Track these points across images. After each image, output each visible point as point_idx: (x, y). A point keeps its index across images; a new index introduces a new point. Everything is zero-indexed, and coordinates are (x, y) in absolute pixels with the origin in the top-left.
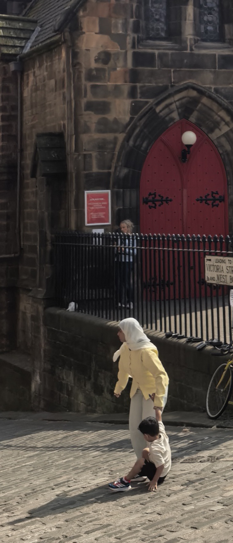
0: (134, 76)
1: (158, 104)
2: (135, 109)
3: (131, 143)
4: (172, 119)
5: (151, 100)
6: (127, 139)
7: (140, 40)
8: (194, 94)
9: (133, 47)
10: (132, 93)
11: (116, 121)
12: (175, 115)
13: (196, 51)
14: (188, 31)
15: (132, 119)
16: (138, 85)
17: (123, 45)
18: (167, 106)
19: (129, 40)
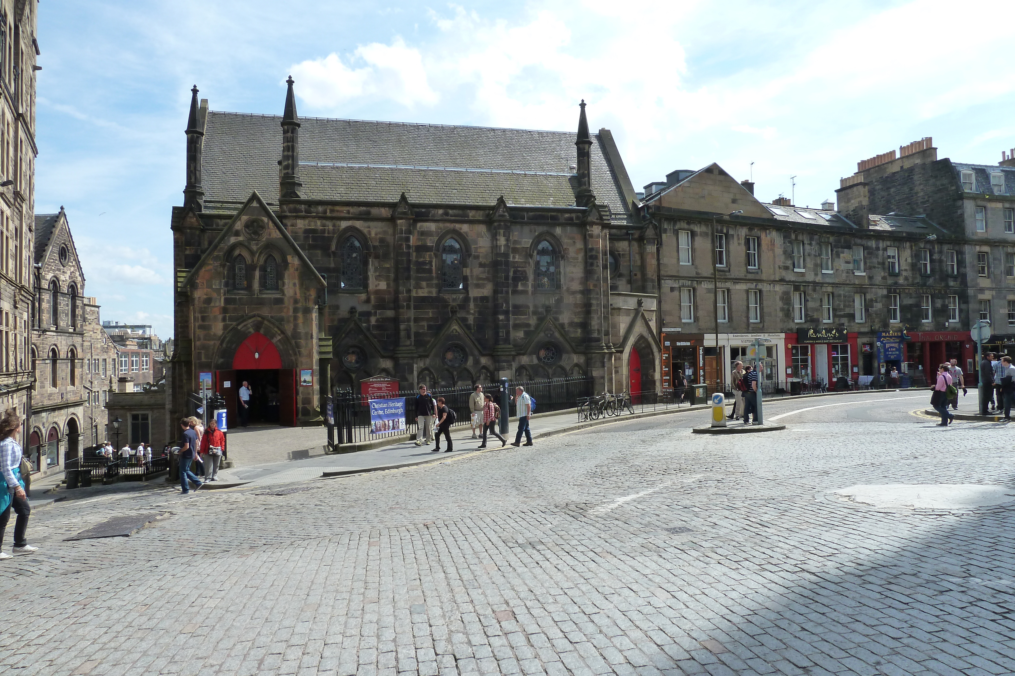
0: (225, 310)
1: (238, 325)
2: (225, 327)
3: (224, 345)
4: (250, 332)
5: (235, 323)
6: (221, 344)
7: (228, 291)
8: (260, 319)
9: (225, 295)
10: (224, 320)
11: (215, 335)
12: (251, 330)
13: (260, 296)
14: (256, 285)
15: (223, 333)
16: (227, 315)
17: (219, 294)
18: (245, 326)
19: (222, 291)
